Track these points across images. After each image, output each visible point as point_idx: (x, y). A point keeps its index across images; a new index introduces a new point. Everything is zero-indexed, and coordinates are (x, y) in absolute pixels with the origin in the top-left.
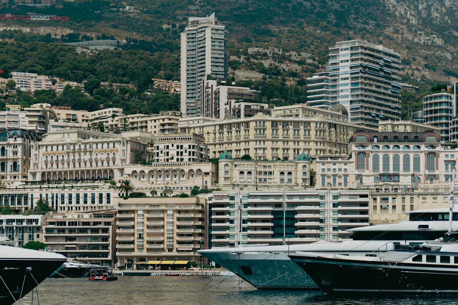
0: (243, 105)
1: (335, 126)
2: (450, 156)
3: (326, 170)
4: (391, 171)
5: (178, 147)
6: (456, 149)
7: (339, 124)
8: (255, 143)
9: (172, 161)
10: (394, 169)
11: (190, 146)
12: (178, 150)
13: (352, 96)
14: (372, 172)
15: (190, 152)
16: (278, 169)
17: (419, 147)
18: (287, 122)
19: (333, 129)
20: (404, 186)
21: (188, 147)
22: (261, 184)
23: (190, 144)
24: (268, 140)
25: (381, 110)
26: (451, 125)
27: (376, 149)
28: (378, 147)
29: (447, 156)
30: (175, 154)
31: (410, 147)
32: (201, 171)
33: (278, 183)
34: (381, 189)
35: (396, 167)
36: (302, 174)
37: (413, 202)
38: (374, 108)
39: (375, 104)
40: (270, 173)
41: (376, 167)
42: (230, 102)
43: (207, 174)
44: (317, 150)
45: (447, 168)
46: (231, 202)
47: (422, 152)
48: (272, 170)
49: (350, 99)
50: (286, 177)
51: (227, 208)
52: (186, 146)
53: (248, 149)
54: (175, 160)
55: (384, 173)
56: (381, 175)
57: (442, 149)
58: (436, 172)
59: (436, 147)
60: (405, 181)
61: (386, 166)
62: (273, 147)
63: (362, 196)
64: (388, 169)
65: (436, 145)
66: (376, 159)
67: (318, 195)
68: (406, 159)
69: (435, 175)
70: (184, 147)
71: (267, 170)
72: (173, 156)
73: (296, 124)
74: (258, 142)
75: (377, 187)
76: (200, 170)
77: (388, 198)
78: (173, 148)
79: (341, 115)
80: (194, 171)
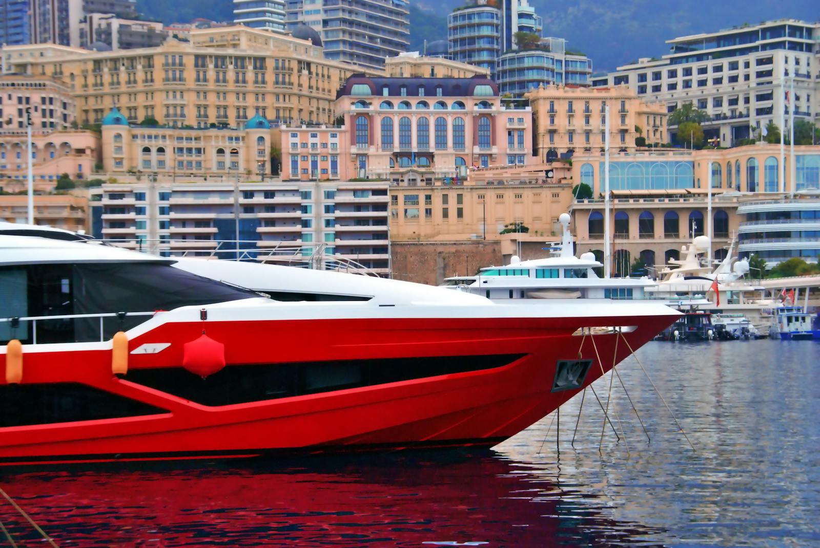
0: (116, 23)
1: (309, 64)
2: (516, 120)
3: (299, 145)
4: (415, 148)
5: (20, 100)
6: (526, 107)
7: (314, 63)
8: (164, 94)
9: (11, 126)
10: (419, 143)
11: (43, 100)
12: (20, 107)
13: (326, 11)
14: (380, 150)
15: (44, 111)
16: (213, 143)
17: (461, 105)
18: (223, 58)
19: (305, 72)
20: (442, 173)
21: (39, 101)
22: (182, 171)
23: (44, 95)
24: (189, 90)
25: (377, 38)
26: (498, 66)
27: (386, 109)
28: (390, 104)
29: (511, 120)
30: (16, 113)
31: (446, 106)
32: (70, 147)
33: (214, 169)
34: (402, 181)
35: (423, 139)
36: (256, 152)
37: (462, 203)
38: (366, 34)
39: (365, 26)
40: (199, 151)
41: (387, 141)
42: (91, 18)
43: (81, 152)
44: (278, 110)
45: (511, 143)
46: (139, 204)
47: (466, 114)
48: (201, 144)
49: (322, 16)
50: (228, 158)
51: (132, 215)
52: (36, 98)
53: (152, 107)
54: (14, 126)
55: (402, 151)
56: (396, 155)
57: (503, 109)
58: (494, 150)
59: (492, 104)
60: (444, 165)
61: (405, 139)
62: (199, 103)
63: (376, 192)
64: (409, 143)
65: (492, 102)
66: (387, 127)
67: (297, 191)
68: (441, 126)
69: (491, 155)
70: (32, 101)
71: (193, 145)
72: (11, 117)
73: (240, 60)
74: (171, 94)
75: (396, 177)
76: (66, 143)
77: (417, 196)
78: (10, 102)
79: (310, 47)
80: (54, 147)
